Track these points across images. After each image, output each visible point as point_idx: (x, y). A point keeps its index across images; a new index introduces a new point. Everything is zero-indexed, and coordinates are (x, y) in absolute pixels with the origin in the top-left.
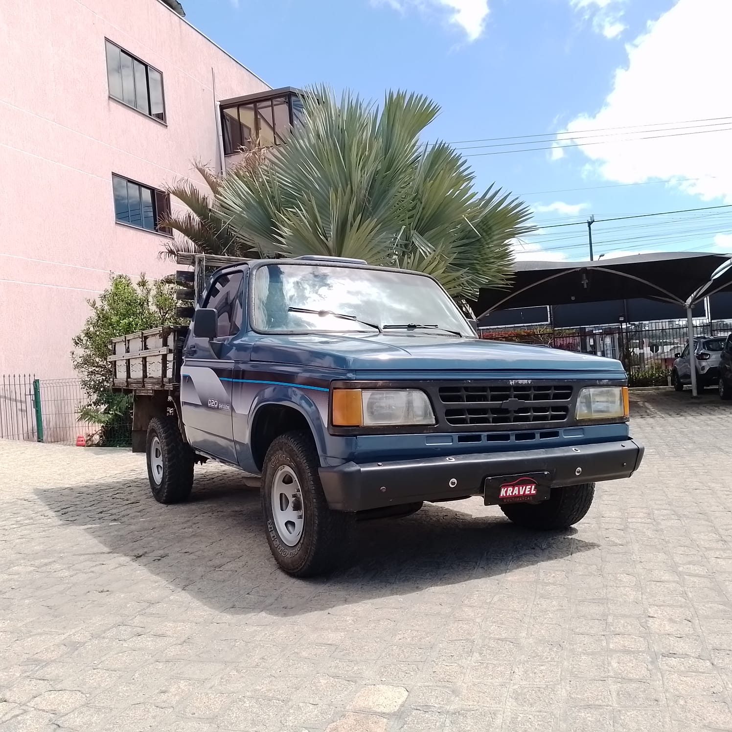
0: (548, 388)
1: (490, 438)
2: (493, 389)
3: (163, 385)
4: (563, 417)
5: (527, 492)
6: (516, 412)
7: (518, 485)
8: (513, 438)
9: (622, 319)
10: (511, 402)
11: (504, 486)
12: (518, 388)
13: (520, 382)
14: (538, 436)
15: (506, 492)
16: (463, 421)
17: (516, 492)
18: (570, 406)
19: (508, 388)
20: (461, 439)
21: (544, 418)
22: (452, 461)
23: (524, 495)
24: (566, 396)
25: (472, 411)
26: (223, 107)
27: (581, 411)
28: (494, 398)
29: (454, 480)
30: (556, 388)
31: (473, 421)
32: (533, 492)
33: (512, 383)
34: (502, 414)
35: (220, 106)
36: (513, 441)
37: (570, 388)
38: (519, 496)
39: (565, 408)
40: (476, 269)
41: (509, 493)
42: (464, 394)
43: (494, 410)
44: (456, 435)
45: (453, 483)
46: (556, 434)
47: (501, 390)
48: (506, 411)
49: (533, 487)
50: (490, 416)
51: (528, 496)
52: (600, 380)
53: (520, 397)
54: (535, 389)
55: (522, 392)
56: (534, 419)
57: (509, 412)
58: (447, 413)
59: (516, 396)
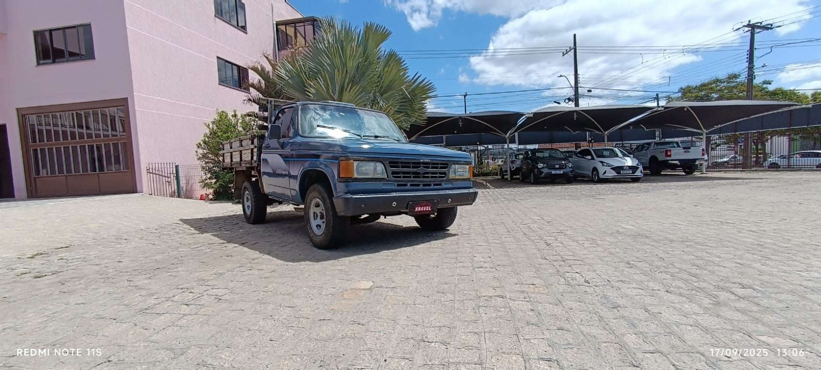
0: (438, 164)
1: (411, 185)
2: (413, 163)
3: (252, 164)
4: (444, 177)
5: (427, 209)
6: (423, 174)
7: (423, 206)
8: (422, 186)
9: (478, 143)
10: (423, 170)
11: (417, 207)
12: (424, 163)
13: (425, 160)
14: (432, 185)
16: (400, 177)
17: (422, 209)
18: (447, 172)
19: (420, 163)
20: (398, 185)
21: (436, 177)
22: (394, 194)
23: (426, 211)
24: (446, 168)
25: (403, 173)
26: (277, 25)
27: (452, 176)
28: (413, 167)
29: (395, 203)
30: (441, 164)
31: (404, 177)
32: (430, 209)
33: (422, 161)
34: (417, 175)
35: (276, 24)
37: (447, 164)
38: (423, 211)
39: (445, 173)
40: (409, 115)
41: (419, 209)
42: (400, 165)
43: (413, 173)
44: (396, 183)
45: (394, 204)
46: (440, 185)
47: (417, 165)
48: (419, 173)
49: (430, 207)
50: (412, 175)
52: (460, 161)
53: (425, 167)
54: (432, 164)
55: (427, 165)
56: (431, 177)
57: (420, 174)
58: (392, 173)
59: (423, 167)
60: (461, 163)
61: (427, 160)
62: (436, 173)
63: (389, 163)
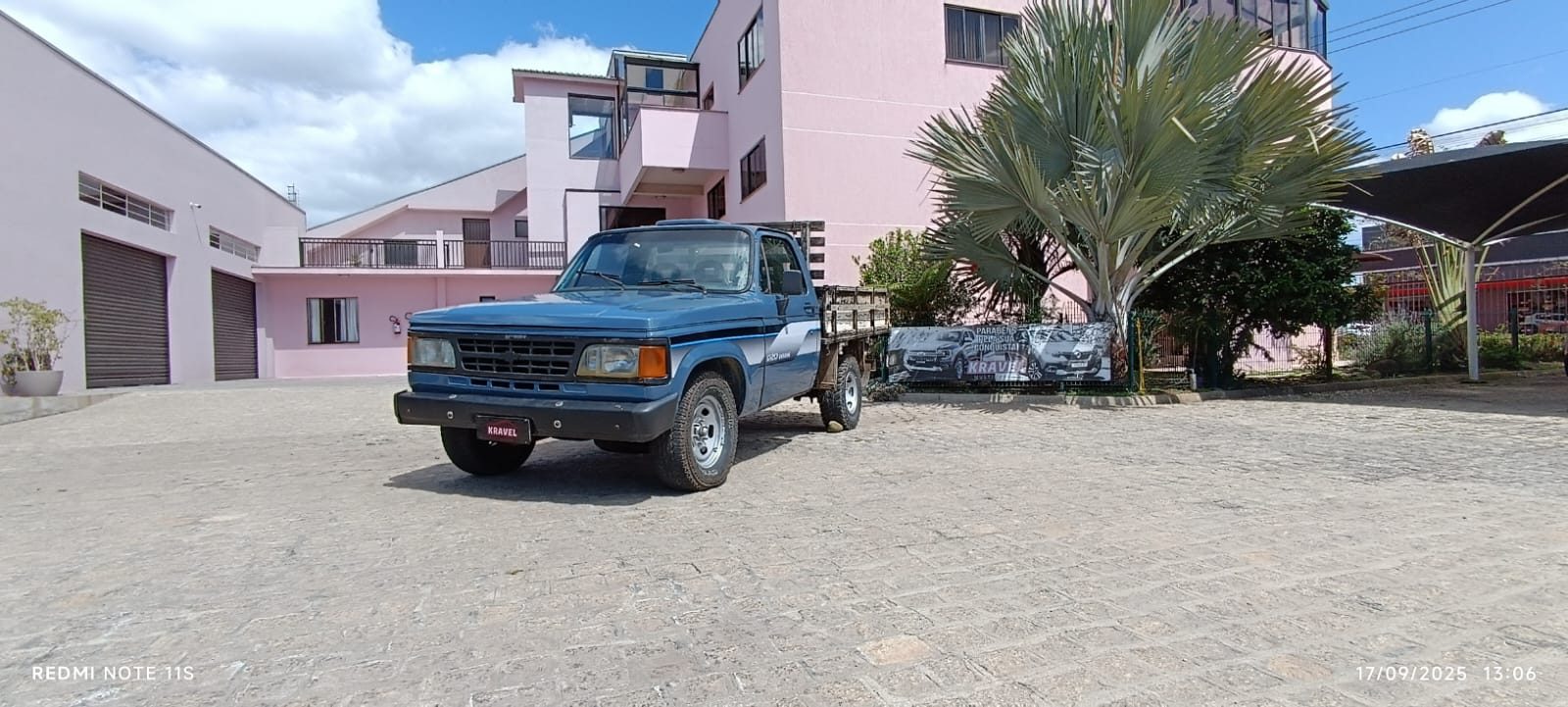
0: (550, 344)
1: (495, 384)
2: (495, 342)
4: (564, 372)
5: (509, 434)
6: (514, 363)
8: (512, 385)
10: (511, 355)
11: (490, 426)
12: (516, 342)
13: (515, 337)
14: (537, 386)
15: (493, 431)
16: (475, 367)
17: (500, 432)
18: (571, 362)
19: (507, 342)
20: (474, 382)
21: (546, 371)
23: (506, 436)
24: (570, 352)
25: (480, 360)
28: (496, 350)
30: (557, 344)
32: (515, 435)
33: (507, 337)
34: (503, 366)
36: (513, 389)
37: (573, 345)
38: (502, 436)
39: (566, 364)
41: (495, 431)
42: (476, 345)
43: (498, 361)
44: (469, 378)
46: (556, 388)
47: (502, 345)
48: (505, 362)
49: (515, 431)
50: (495, 365)
52: (611, 338)
53: (515, 350)
54: (535, 343)
55: (521, 346)
56: (534, 371)
57: (508, 363)
58: (465, 360)
59: (513, 349)
60: (610, 341)
61: (520, 337)
62: (547, 363)
63: (460, 341)
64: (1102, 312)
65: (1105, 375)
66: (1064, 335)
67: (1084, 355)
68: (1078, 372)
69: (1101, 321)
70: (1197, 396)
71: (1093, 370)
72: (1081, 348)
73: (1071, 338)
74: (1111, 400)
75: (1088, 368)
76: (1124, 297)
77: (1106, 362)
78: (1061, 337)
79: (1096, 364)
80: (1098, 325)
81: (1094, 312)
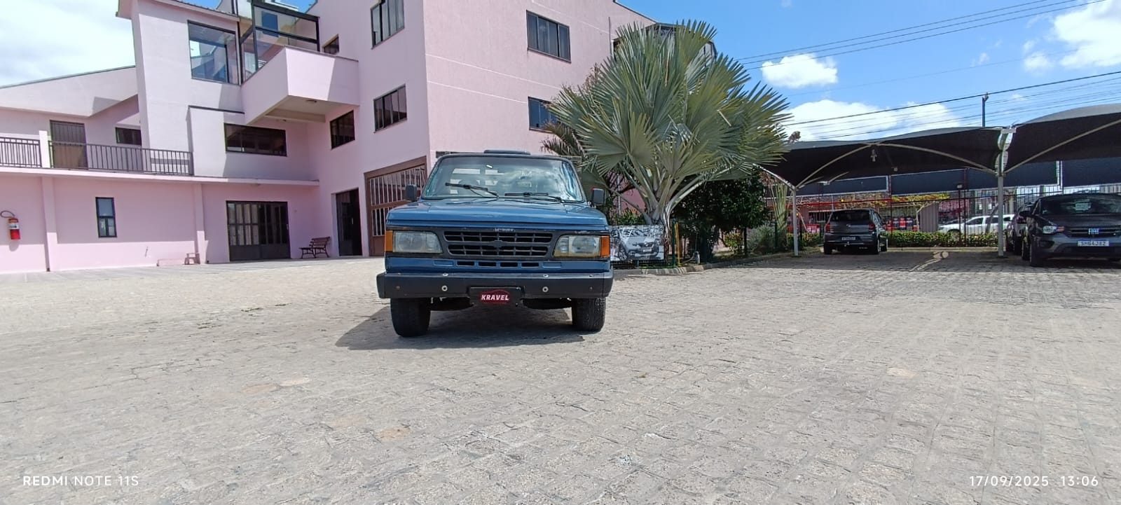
0: (531, 235)
1: (481, 264)
2: (483, 234)
4: (544, 254)
5: (502, 299)
6: (500, 249)
7: (495, 294)
8: (498, 265)
10: (498, 243)
11: (484, 294)
12: (502, 234)
13: (504, 230)
14: (520, 265)
15: (486, 298)
16: (462, 253)
17: (493, 298)
18: (549, 247)
19: (495, 234)
20: (459, 263)
21: (528, 254)
22: (446, 276)
23: (499, 301)
24: (548, 240)
25: (467, 247)
27: (560, 251)
28: (483, 240)
29: (446, 286)
30: (537, 235)
31: (468, 253)
32: (506, 299)
33: (496, 230)
34: (490, 250)
36: (498, 267)
37: (551, 235)
38: (495, 301)
39: (545, 249)
41: (488, 298)
43: (484, 247)
44: (456, 261)
45: (445, 289)
46: (537, 265)
47: (491, 236)
48: (492, 248)
49: (507, 296)
50: (482, 251)
51: (502, 301)
52: (580, 230)
53: (504, 240)
54: (519, 234)
55: (507, 236)
56: (517, 253)
57: (496, 248)
58: (450, 247)
59: (501, 239)
60: (579, 233)
61: (509, 230)
62: (529, 248)
63: (446, 233)
64: (657, 219)
65: (661, 256)
66: (639, 232)
67: (650, 245)
68: (647, 255)
69: (657, 224)
70: (701, 267)
71: (655, 253)
72: (648, 240)
73: (642, 234)
74: (666, 270)
75: (652, 252)
76: (668, 210)
77: (661, 249)
78: (637, 233)
79: (656, 250)
80: (657, 226)
81: (652, 219)
